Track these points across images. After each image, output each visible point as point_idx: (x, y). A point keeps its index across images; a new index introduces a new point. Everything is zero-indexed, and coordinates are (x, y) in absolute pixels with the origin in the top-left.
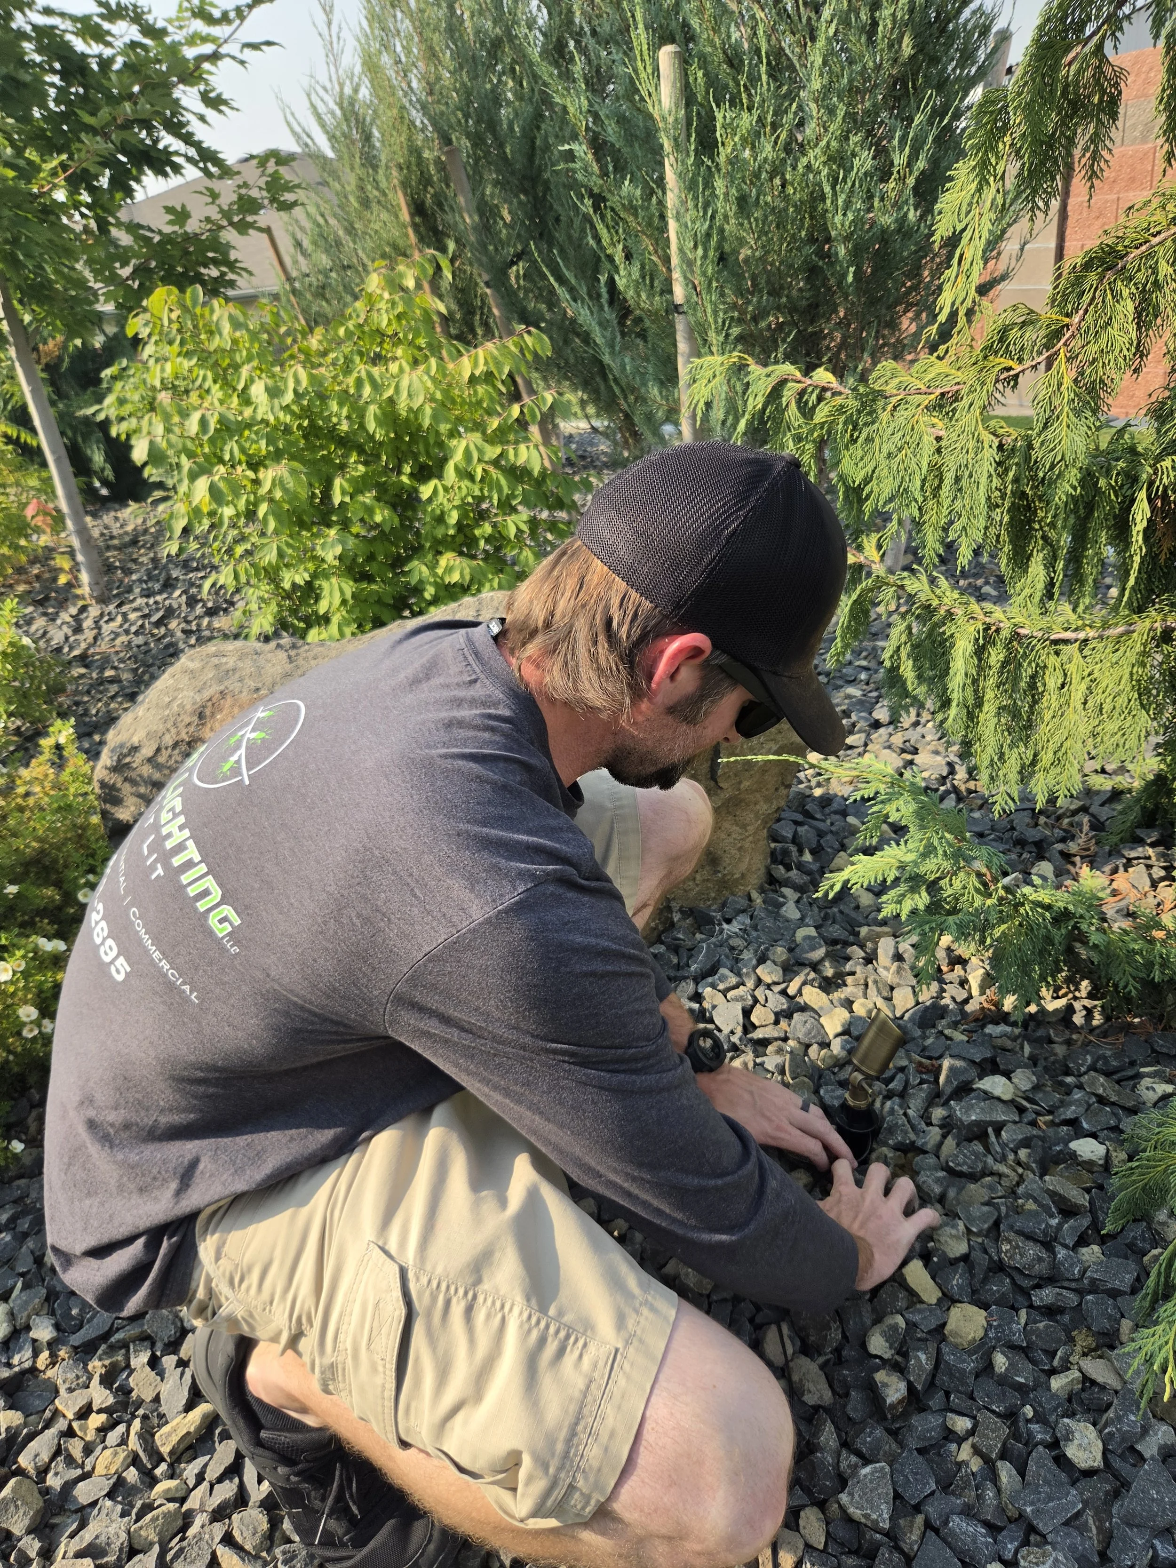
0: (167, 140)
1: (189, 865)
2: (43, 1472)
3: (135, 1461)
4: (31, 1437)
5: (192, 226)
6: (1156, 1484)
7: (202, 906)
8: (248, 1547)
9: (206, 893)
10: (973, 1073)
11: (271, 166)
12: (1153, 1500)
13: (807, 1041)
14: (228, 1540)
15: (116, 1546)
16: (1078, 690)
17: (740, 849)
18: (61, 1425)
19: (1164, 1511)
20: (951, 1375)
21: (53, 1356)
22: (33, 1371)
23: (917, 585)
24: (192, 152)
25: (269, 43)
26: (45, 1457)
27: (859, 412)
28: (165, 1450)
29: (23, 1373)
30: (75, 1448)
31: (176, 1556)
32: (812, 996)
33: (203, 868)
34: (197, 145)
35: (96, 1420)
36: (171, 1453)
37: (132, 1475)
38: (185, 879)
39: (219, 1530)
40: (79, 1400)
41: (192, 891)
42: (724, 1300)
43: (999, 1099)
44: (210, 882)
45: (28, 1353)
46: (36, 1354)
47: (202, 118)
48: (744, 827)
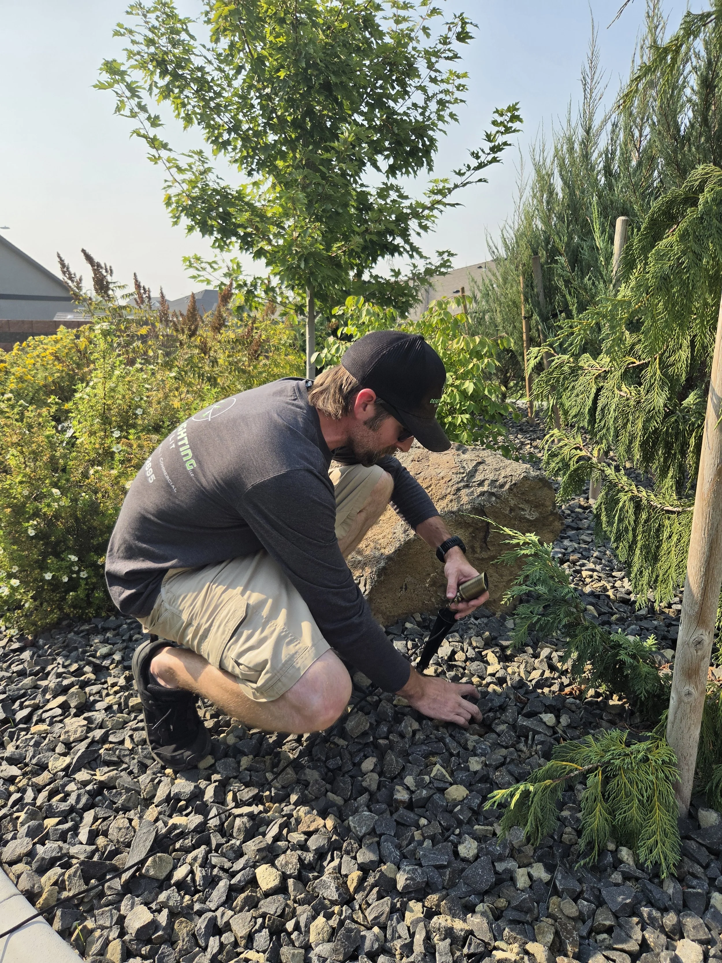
0: (399, 241)
1: (184, 445)
2: (90, 695)
3: (120, 705)
4: (94, 684)
5: (402, 278)
6: (483, 868)
7: (185, 459)
8: (135, 740)
9: (187, 455)
10: (542, 709)
11: (445, 256)
12: (478, 874)
13: (473, 672)
14: (131, 737)
15: (96, 722)
16: (675, 538)
17: (495, 586)
18: (105, 686)
19: (482, 882)
20: (433, 804)
21: (116, 666)
22: (107, 668)
23: (610, 471)
24: (408, 247)
25: (457, 204)
26: (94, 692)
27: (570, 374)
28: (130, 704)
29: (104, 667)
30: (104, 692)
31: (112, 733)
32: (491, 657)
33: (188, 446)
34: (411, 245)
35: (116, 688)
36: (132, 706)
37: (115, 707)
38: (181, 449)
39: (130, 733)
40: (115, 680)
41: (183, 454)
42: (360, 743)
43: (545, 723)
44: (189, 452)
45: (109, 662)
46: (111, 664)
47: (419, 234)
48: (501, 576)
